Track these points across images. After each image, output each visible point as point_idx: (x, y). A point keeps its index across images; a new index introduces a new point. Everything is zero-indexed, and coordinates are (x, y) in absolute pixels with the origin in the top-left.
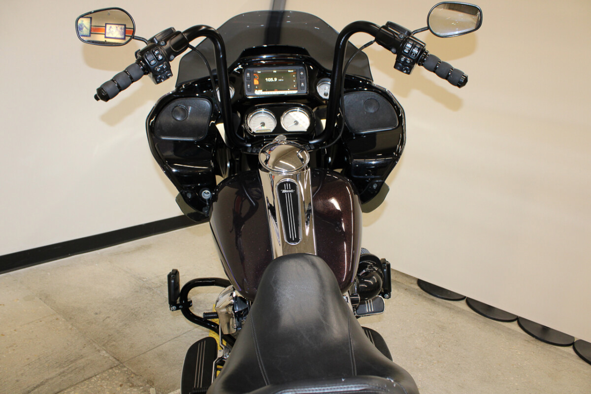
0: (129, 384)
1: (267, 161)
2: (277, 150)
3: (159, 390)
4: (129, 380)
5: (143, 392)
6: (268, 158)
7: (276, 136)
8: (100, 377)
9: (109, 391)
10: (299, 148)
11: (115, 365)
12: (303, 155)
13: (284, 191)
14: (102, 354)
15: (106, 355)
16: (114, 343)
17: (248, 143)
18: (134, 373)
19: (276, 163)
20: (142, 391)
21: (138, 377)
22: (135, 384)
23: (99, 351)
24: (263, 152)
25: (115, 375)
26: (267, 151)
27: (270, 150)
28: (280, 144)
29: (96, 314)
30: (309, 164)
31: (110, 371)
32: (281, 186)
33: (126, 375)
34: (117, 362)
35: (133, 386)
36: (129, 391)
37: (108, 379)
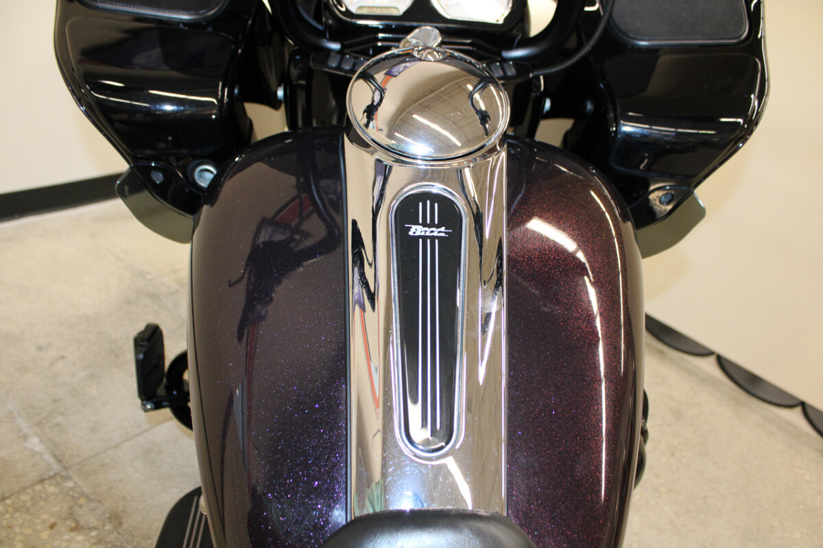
0: (69, 522)
1: (371, 111)
2: (409, 76)
3: (130, 539)
4: (71, 514)
5: (95, 544)
6: (377, 99)
7: (409, 30)
8: (13, 504)
9: (22, 542)
10: (474, 74)
11: (52, 473)
12: (489, 99)
13: (416, 230)
14: (29, 446)
15: (39, 448)
16: (60, 419)
17: (333, 39)
18: (86, 496)
19: (400, 122)
20: (93, 541)
21: (93, 505)
22: (82, 522)
23: (25, 437)
24: (367, 76)
25: (45, 500)
26: (380, 77)
27: (389, 74)
28: (420, 60)
29: (40, 348)
30: (505, 136)
31: (38, 488)
32: (407, 211)
33: (68, 498)
34: (56, 467)
35: (77, 528)
36: (67, 541)
37: (28, 510)
